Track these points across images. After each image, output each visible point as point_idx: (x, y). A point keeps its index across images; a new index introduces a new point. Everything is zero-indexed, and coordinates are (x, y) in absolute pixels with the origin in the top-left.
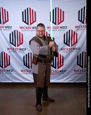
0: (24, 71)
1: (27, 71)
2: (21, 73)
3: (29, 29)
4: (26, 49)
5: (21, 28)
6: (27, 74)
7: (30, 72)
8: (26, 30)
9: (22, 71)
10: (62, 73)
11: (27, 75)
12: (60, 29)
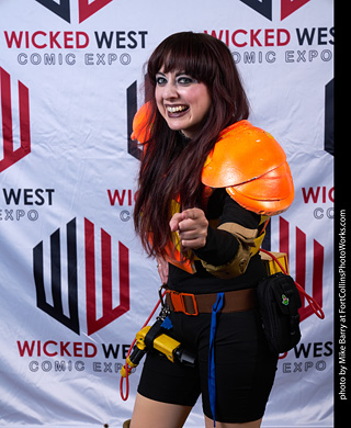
0: (42, 347)
1: (63, 348)
2: (21, 365)
3: (75, 50)
4: (50, 191)
5: (13, 40)
6: (60, 367)
7: (83, 359)
8: (50, 60)
9: (25, 349)
10: (309, 365)
11: (62, 374)
12: (301, 48)
